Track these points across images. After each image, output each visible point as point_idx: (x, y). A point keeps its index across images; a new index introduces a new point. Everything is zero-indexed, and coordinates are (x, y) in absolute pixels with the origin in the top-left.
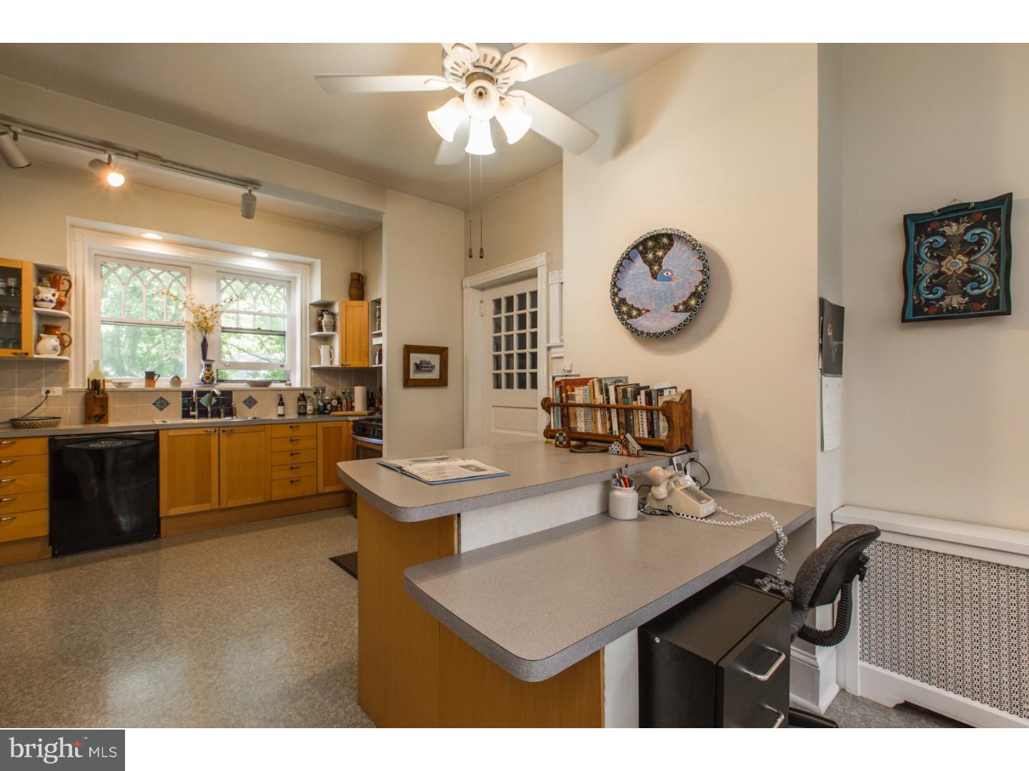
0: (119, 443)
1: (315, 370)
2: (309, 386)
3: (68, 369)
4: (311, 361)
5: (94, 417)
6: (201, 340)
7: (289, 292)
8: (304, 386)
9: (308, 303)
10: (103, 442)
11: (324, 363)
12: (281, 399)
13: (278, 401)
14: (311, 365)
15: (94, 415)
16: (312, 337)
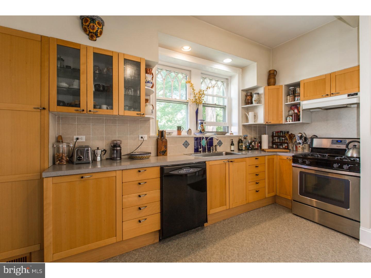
0: (192, 170)
1: (244, 126)
2: (241, 134)
3: (150, 125)
4: (242, 122)
5: (162, 152)
6: (195, 110)
7: (228, 85)
8: (239, 135)
9: (241, 89)
10: (184, 170)
11: (251, 122)
12: (232, 142)
13: (230, 143)
14: (242, 123)
15: (161, 151)
16: (242, 108)
